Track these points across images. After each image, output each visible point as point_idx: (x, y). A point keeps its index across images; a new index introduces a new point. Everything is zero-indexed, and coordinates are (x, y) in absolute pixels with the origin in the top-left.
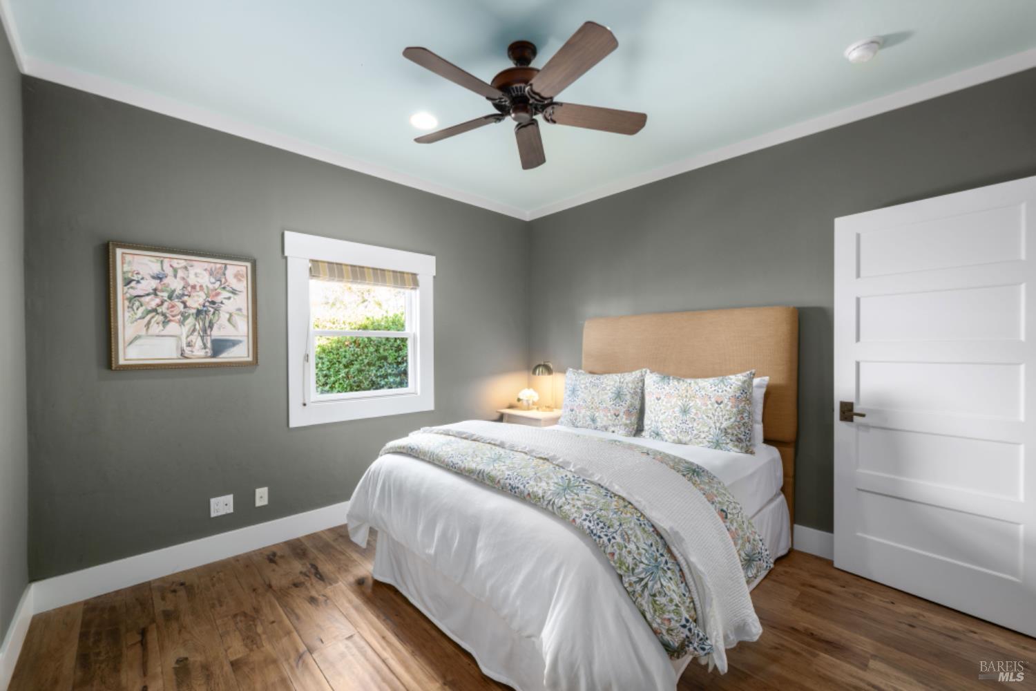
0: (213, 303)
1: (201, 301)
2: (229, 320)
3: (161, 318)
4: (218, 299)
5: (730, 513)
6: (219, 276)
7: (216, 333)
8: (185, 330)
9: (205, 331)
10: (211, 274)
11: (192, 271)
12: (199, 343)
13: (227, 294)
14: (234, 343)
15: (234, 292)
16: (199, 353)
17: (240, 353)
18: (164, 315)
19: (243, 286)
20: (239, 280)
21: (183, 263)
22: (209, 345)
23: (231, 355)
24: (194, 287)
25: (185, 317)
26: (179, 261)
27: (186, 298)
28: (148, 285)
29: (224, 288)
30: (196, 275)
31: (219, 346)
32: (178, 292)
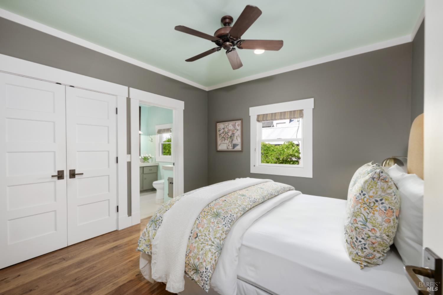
0: (233, 134)
1: (231, 133)
2: (236, 138)
3: (224, 139)
4: (234, 133)
5: (199, 239)
6: (234, 126)
7: (234, 142)
8: (228, 142)
9: (231, 142)
10: (233, 126)
11: (229, 126)
12: (230, 145)
13: (236, 131)
14: (237, 145)
15: (237, 130)
16: (230, 148)
17: (238, 148)
18: (224, 138)
19: (239, 128)
20: (238, 126)
21: (228, 124)
22: (232, 146)
23: (237, 148)
24: (230, 130)
25: (228, 138)
26: (227, 124)
27: (228, 133)
28: (222, 131)
29: (235, 129)
30: (230, 127)
31: (235, 146)
32: (227, 132)
